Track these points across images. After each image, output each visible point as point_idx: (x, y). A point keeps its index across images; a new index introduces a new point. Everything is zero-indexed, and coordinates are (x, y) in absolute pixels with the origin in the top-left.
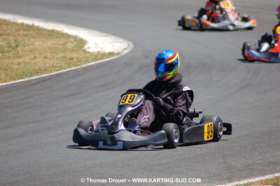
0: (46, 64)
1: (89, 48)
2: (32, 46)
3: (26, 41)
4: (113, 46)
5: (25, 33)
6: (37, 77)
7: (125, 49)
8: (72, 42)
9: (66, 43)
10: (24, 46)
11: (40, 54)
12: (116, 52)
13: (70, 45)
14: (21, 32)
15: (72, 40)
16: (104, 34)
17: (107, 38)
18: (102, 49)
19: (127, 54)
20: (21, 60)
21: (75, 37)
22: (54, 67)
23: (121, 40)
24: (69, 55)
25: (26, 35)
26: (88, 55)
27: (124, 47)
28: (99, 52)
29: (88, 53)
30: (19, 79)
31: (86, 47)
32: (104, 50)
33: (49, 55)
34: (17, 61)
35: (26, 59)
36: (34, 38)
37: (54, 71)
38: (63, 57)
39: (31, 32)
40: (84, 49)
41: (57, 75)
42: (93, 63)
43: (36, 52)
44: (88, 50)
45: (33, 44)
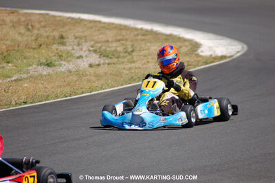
1: (202, 52)
2: (147, 51)
3: (142, 46)
4: (227, 49)
5: (143, 37)
7: (238, 52)
8: (187, 46)
9: (181, 47)
10: (140, 51)
11: (153, 59)
12: (228, 55)
13: (184, 50)
14: (140, 37)
15: (187, 44)
16: (220, 37)
17: (222, 41)
18: (215, 52)
19: (239, 57)
20: (133, 65)
21: (190, 41)
23: (236, 43)
25: (143, 40)
26: (200, 59)
27: (237, 50)
28: (211, 55)
29: (201, 56)
30: (126, 85)
31: (199, 51)
32: (216, 53)
34: (129, 66)
35: (137, 65)
36: (151, 42)
39: (149, 36)
40: (197, 53)
42: (202, 67)
43: (150, 57)
44: (201, 54)
45: (148, 49)
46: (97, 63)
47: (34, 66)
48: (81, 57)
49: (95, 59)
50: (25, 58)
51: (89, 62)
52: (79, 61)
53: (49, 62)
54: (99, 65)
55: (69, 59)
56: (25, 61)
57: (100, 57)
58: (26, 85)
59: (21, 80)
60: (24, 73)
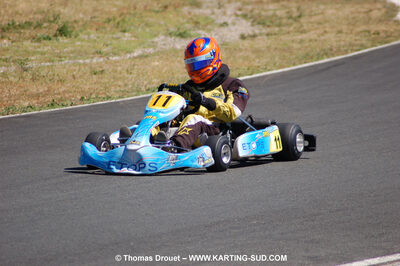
0: (340, 41)
2: (321, 16)
3: (314, 9)
6: (326, 60)
8: (379, 9)
9: (371, 11)
10: (310, 16)
11: (333, 27)
13: (376, 14)
15: (379, 5)
20: (304, 36)
22: (352, 47)
24: (373, 28)
30: (301, 64)
31: (399, 15)
33: (344, 28)
34: (300, 37)
35: (312, 35)
36: (325, 4)
37: (352, 51)
38: (365, 31)
40: (395, 18)
41: (355, 57)
43: (327, 25)
45: (322, 13)
46: (251, 33)
47: (162, 37)
48: (225, 24)
49: (245, 27)
50: (147, 25)
51: (239, 33)
52: (224, 30)
53: (181, 31)
54: (254, 36)
55: (209, 27)
56: (148, 30)
57: (252, 25)
58: (157, 63)
59: (146, 56)
60: (149, 46)
